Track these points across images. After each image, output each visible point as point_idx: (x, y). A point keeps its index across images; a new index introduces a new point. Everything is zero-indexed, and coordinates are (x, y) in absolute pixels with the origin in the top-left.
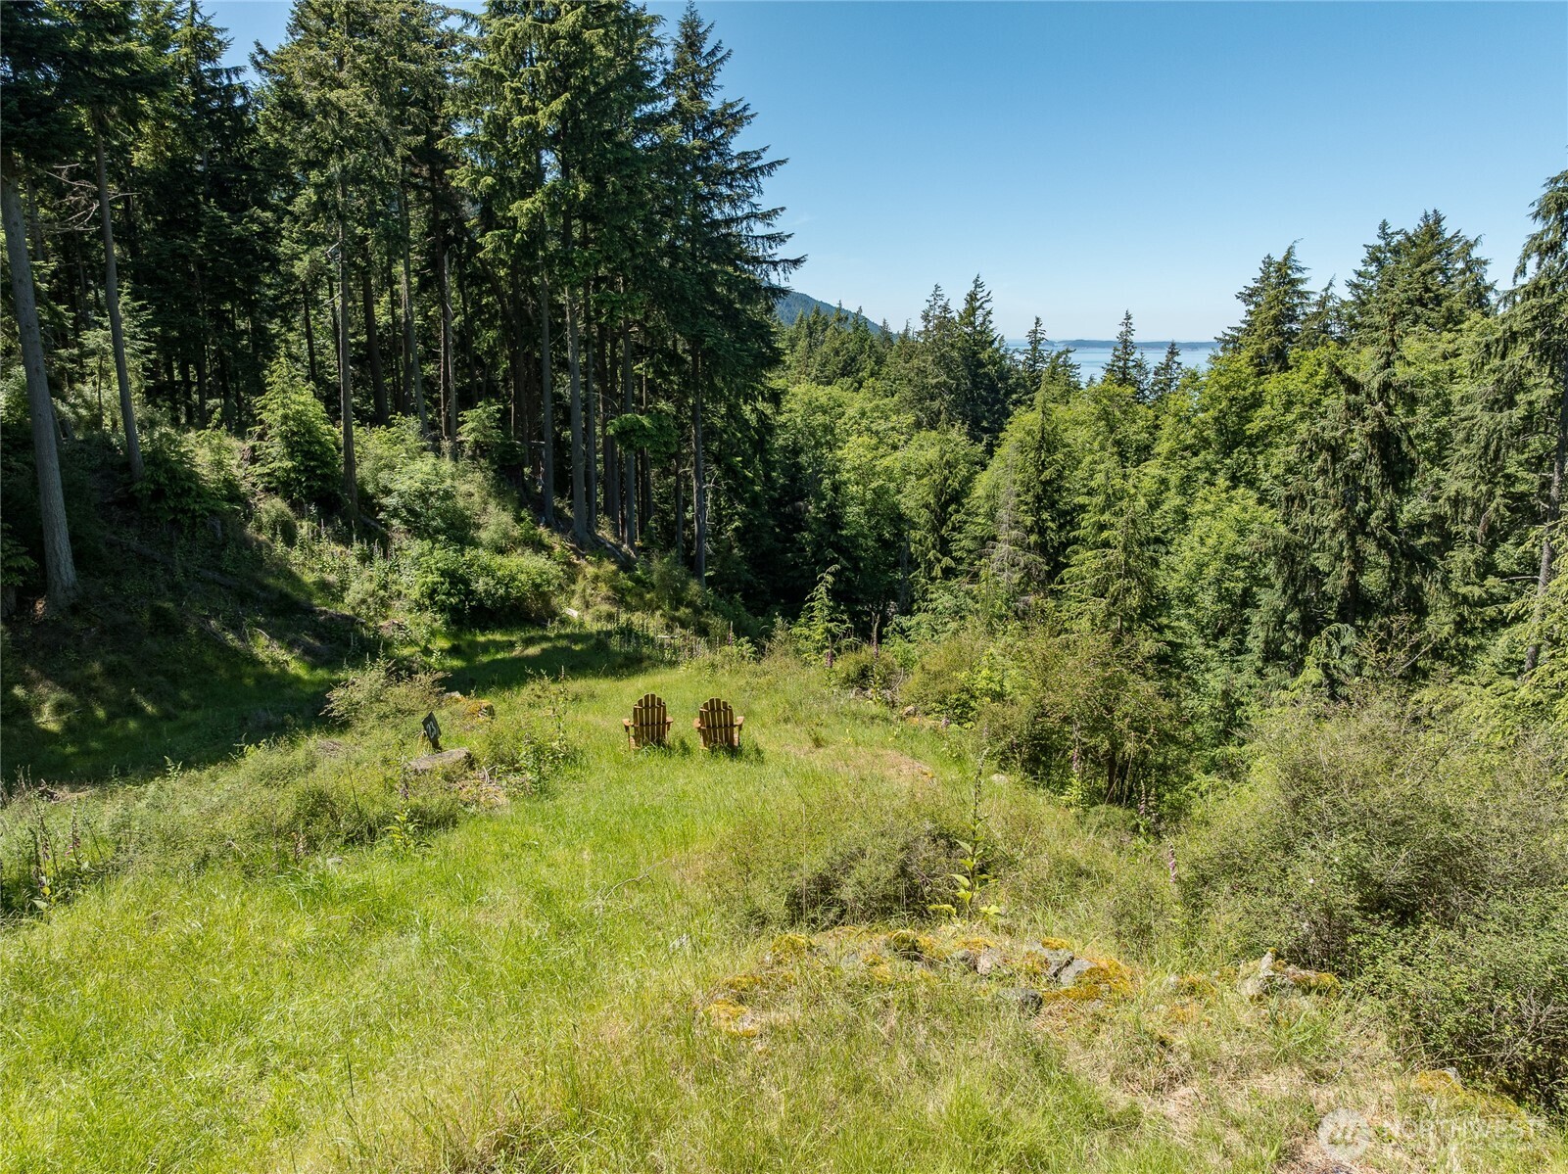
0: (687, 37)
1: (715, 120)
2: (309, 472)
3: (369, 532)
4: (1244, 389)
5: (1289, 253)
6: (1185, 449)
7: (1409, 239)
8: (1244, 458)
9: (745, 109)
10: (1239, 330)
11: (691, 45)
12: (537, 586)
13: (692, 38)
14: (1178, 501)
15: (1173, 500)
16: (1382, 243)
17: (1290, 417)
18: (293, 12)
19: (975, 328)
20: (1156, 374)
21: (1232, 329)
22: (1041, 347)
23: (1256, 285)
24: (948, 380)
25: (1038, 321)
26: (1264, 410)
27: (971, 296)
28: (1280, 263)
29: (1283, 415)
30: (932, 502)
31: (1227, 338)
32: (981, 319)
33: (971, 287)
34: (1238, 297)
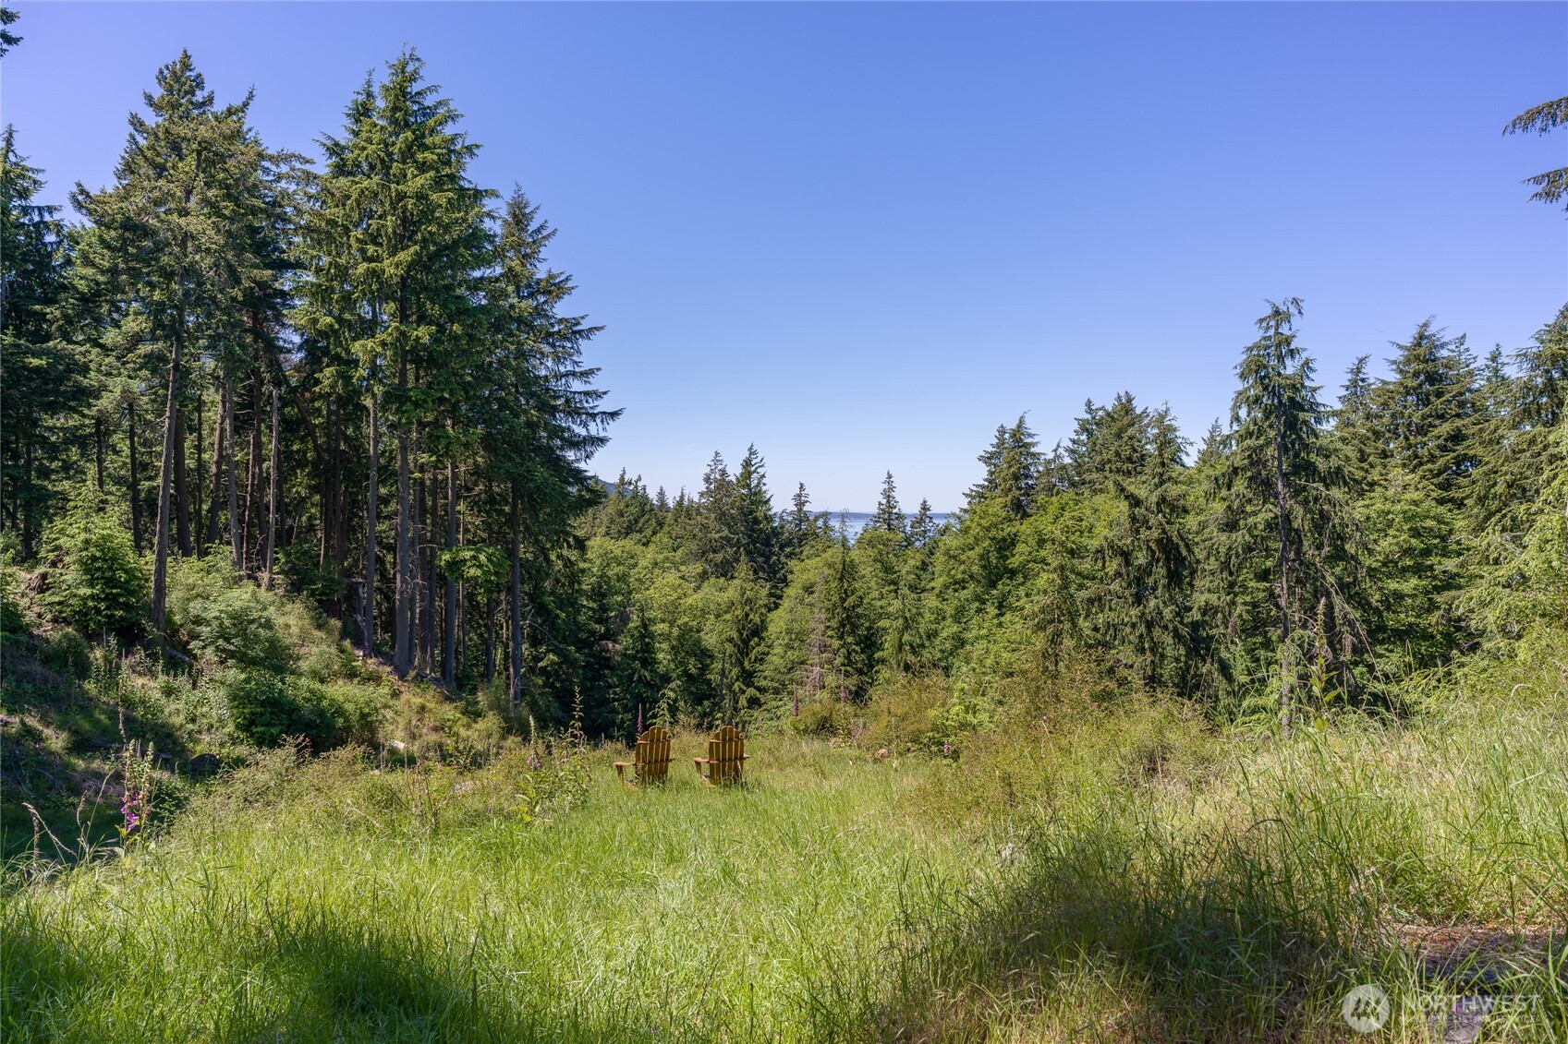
0: (515, 216)
1: (535, 289)
2: (112, 601)
3: (175, 664)
4: (1002, 530)
5: (1021, 421)
6: (956, 583)
7: (1108, 414)
8: (1008, 588)
9: (567, 279)
10: (983, 487)
11: (518, 222)
12: (363, 716)
13: (519, 217)
14: (954, 628)
15: (950, 629)
16: (1089, 417)
17: (1043, 553)
18: (123, 158)
19: (750, 490)
20: (912, 527)
21: (977, 486)
22: (805, 509)
23: (993, 450)
24: (729, 535)
25: (802, 485)
26: (1020, 547)
27: (746, 461)
28: (1014, 430)
29: (1038, 551)
30: (735, 636)
31: (974, 493)
32: (756, 481)
33: (746, 454)
34: (980, 460)
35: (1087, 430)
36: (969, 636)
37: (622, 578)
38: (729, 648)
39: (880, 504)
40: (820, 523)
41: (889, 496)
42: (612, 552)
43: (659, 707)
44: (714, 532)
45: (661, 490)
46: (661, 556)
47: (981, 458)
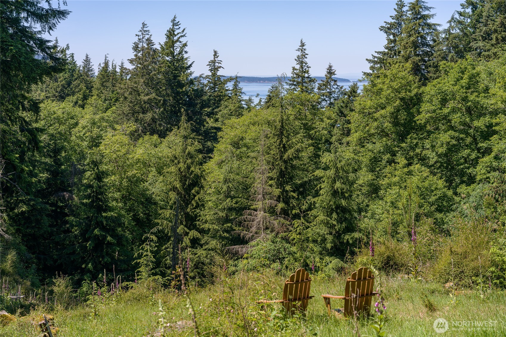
4: (410, 91)
8: (415, 141)
10: (384, 54)
14: (370, 176)
15: (365, 177)
17: (446, 111)
19: (174, 57)
20: (319, 89)
21: (378, 53)
22: (219, 73)
23: (393, 21)
24: (157, 97)
25: (216, 53)
26: (425, 107)
27: (170, 32)
28: (413, 4)
29: (441, 109)
30: (178, 186)
31: (376, 59)
32: (178, 50)
33: (170, 26)
34: (381, 30)
36: (383, 182)
38: (174, 197)
39: (294, 69)
40: (230, 86)
41: (302, 62)
42: (55, 113)
43: (142, 249)
44: (143, 95)
45: (87, 57)
46: (98, 116)
47: (382, 29)
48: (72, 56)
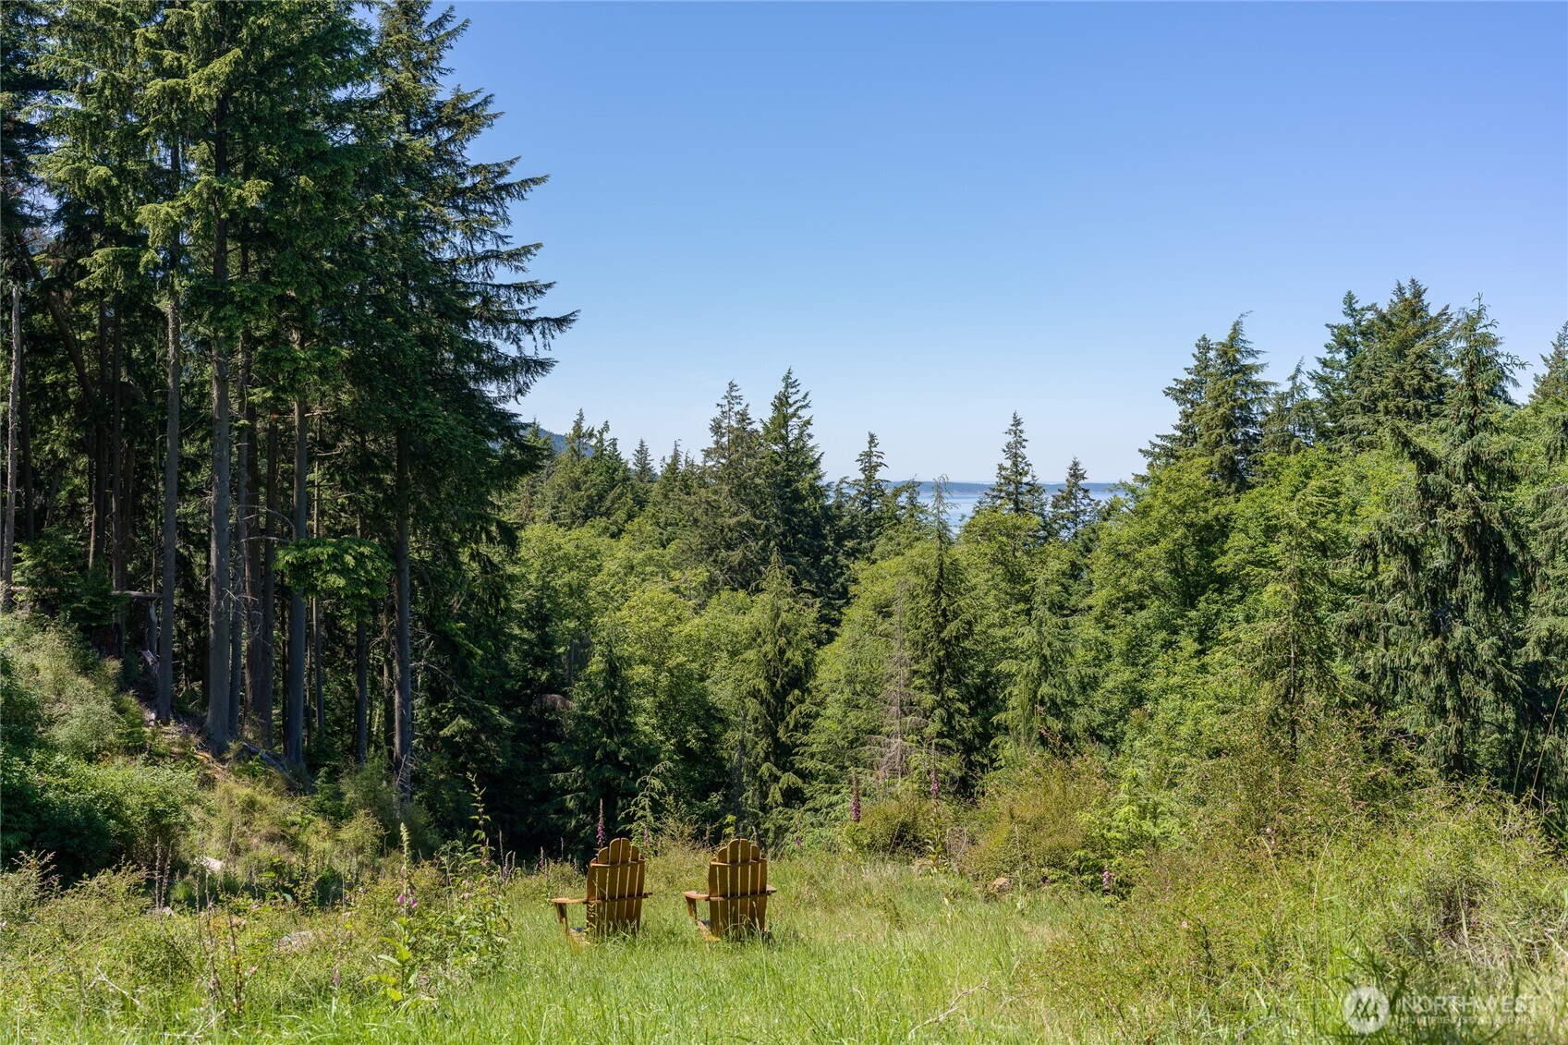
1: (435, 118)
4: (1206, 510)
5: (1236, 330)
6: (1128, 599)
7: (1382, 317)
8: (1215, 607)
9: (486, 102)
10: (1172, 439)
11: (408, 10)
14: (1126, 674)
15: (1119, 674)
16: (1350, 321)
19: (787, 445)
20: (1055, 506)
21: (1162, 437)
22: (878, 476)
23: (1190, 377)
24: (753, 519)
25: (872, 438)
26: (1236, 540)
27: (780, 399)
28: (1223, 345)
29: (1265, 545)
30: (762, 687)
31: (1157, 450)
32: (796, 432)
33: (780, 387)
34: (1167, 395)
35: (1347, 344)
36: (1152, 686)
37: (577, 591)
38: (753, 706)
39: (1001, 468)
40: (903, 500)
41: (1016, 456)
42: (560, 548)
43: (636, 804)
44: (727, 515)
45: (642, 446)
46: (640, 555)
47: (1169, 392)
48: (614, 443)
